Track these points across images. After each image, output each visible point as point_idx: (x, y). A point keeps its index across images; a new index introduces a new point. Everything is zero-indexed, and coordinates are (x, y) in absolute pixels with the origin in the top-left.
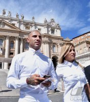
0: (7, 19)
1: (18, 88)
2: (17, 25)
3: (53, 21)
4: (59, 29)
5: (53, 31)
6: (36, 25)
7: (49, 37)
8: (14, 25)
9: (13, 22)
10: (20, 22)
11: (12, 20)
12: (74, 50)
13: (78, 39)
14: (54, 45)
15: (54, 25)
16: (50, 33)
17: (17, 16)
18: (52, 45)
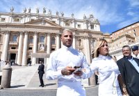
0: (48, 17)
1: (55, 79)
2: (57, 22)
3: (92, 16)
4: (99, 24)
5: (92, 27)
6: (76, 21)
7: (89, 32)
8: (54, 22)
9: (54, 20)
10: (60, 19)
11: (52, 18)
12: (107, 45)
13: (118, 33)
14: (94, 39)
15: (93, 20)
16: (90, 28)
17: (57, 13)
18: (92, 40)
